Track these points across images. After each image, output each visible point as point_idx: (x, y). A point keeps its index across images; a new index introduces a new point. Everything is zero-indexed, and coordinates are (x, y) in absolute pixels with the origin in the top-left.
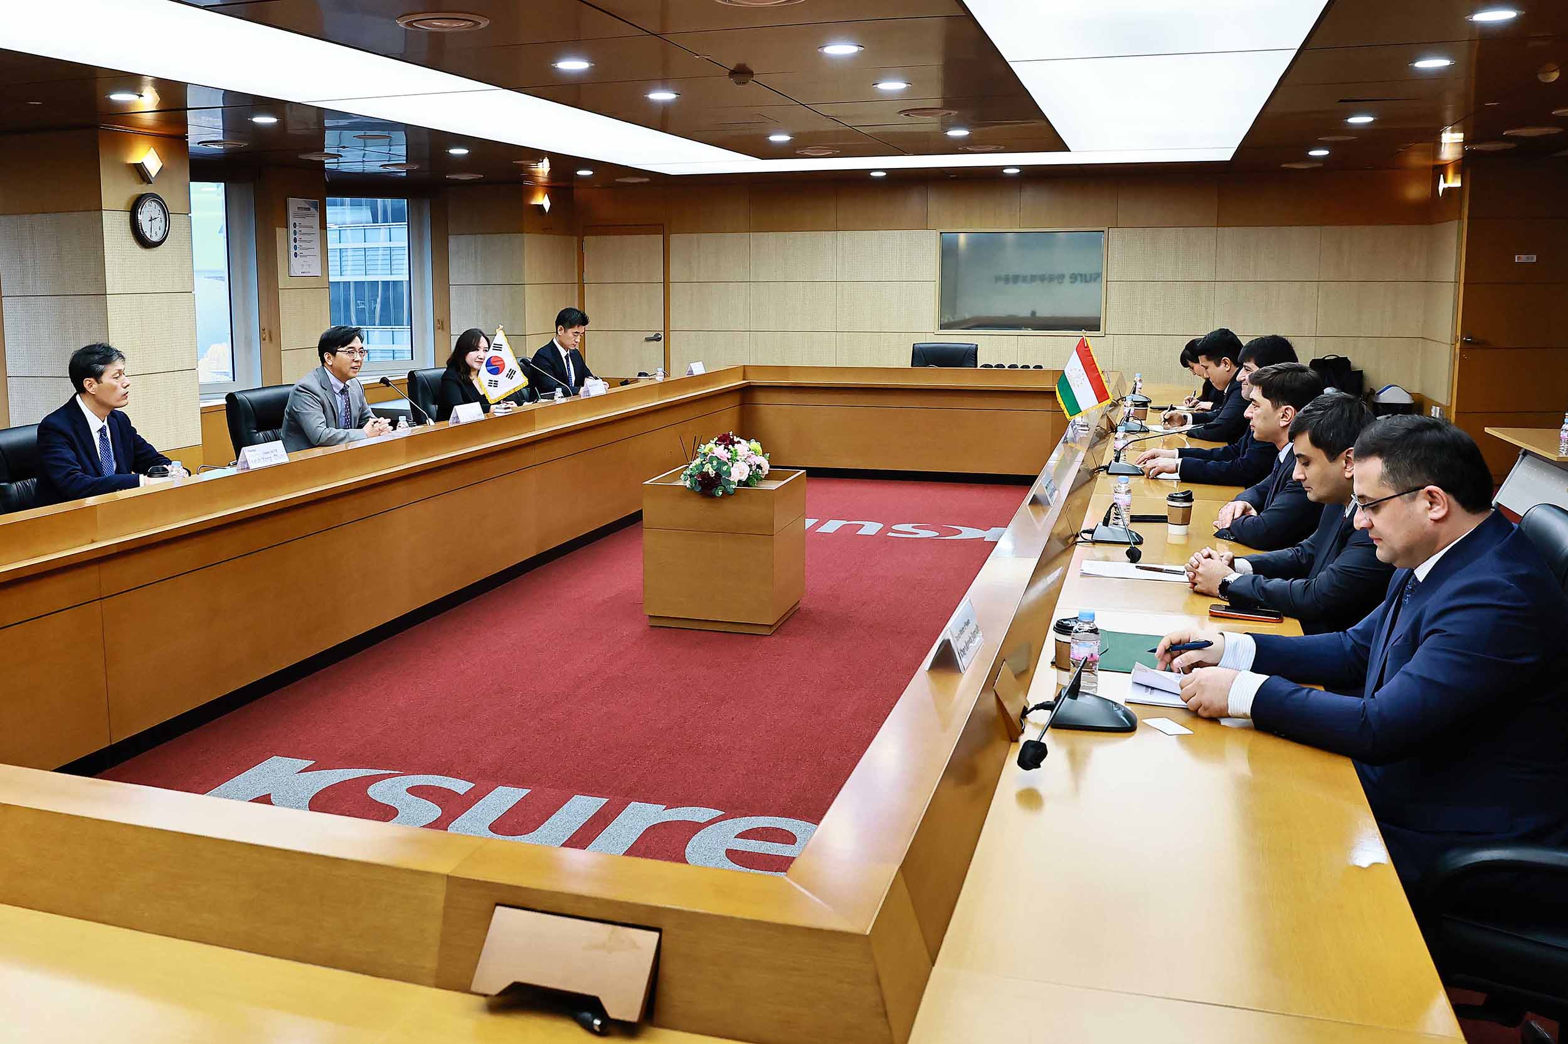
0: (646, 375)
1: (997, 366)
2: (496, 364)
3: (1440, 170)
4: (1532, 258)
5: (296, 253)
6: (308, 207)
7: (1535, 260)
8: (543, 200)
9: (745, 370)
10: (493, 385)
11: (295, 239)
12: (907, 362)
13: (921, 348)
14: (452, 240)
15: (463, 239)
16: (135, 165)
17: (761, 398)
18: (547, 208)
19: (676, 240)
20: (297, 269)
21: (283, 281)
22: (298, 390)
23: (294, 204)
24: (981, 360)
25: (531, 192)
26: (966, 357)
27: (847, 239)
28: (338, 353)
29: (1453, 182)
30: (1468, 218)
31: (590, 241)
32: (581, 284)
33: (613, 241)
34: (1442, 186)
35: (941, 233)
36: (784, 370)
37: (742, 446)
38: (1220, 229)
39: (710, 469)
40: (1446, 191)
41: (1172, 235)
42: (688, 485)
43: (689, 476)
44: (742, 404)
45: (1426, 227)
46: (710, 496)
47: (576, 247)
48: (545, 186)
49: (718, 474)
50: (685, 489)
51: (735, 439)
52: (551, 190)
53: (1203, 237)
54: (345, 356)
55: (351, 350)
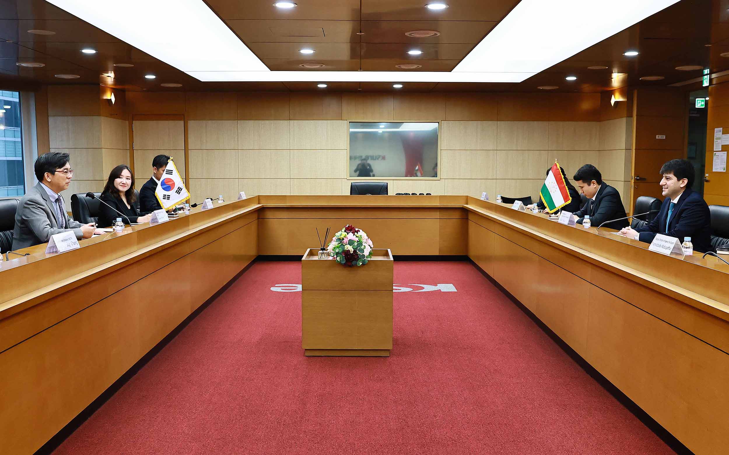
1: (413, 194)
2: (168, 184)
3: (611, 93)
4: (664, 137)
7: (665, 138)
8: (110, 96)
9: (259, 199)
10: (166, 198)
12: (348, 193)
13: (356, 185)
14: (51, 120)
15: (59, 119)
17: (269, 215)
18: (113, 100)
19: (192, 124)
24: (391, 192)
25: (103, 91)
26: (382, 190)
27: (296, 125)
28: (56, 173)
29: (616, 98)
30: (637, 115)
31: (136, 124)
32: (132, 150)
33: (153, 125)
34: (613, 101)
35: (350, 122)
36: (284, 197)
37: (362, 233)
38: (499, 122)
39: (350, 248)
40: (616, 103)
41: (473, 125)
42: (338, 259)
43: (337, 254)
44: (258, 218)
45: (599, 123)
46: (351, 266)
47: (128, 127)
48: (112, 88)
49: (355, 251)
50: (334, 263)
51: (357, 229)
52: (115, 91)
53: (490, 126)
54: (61, 175)
55: (66, 170)
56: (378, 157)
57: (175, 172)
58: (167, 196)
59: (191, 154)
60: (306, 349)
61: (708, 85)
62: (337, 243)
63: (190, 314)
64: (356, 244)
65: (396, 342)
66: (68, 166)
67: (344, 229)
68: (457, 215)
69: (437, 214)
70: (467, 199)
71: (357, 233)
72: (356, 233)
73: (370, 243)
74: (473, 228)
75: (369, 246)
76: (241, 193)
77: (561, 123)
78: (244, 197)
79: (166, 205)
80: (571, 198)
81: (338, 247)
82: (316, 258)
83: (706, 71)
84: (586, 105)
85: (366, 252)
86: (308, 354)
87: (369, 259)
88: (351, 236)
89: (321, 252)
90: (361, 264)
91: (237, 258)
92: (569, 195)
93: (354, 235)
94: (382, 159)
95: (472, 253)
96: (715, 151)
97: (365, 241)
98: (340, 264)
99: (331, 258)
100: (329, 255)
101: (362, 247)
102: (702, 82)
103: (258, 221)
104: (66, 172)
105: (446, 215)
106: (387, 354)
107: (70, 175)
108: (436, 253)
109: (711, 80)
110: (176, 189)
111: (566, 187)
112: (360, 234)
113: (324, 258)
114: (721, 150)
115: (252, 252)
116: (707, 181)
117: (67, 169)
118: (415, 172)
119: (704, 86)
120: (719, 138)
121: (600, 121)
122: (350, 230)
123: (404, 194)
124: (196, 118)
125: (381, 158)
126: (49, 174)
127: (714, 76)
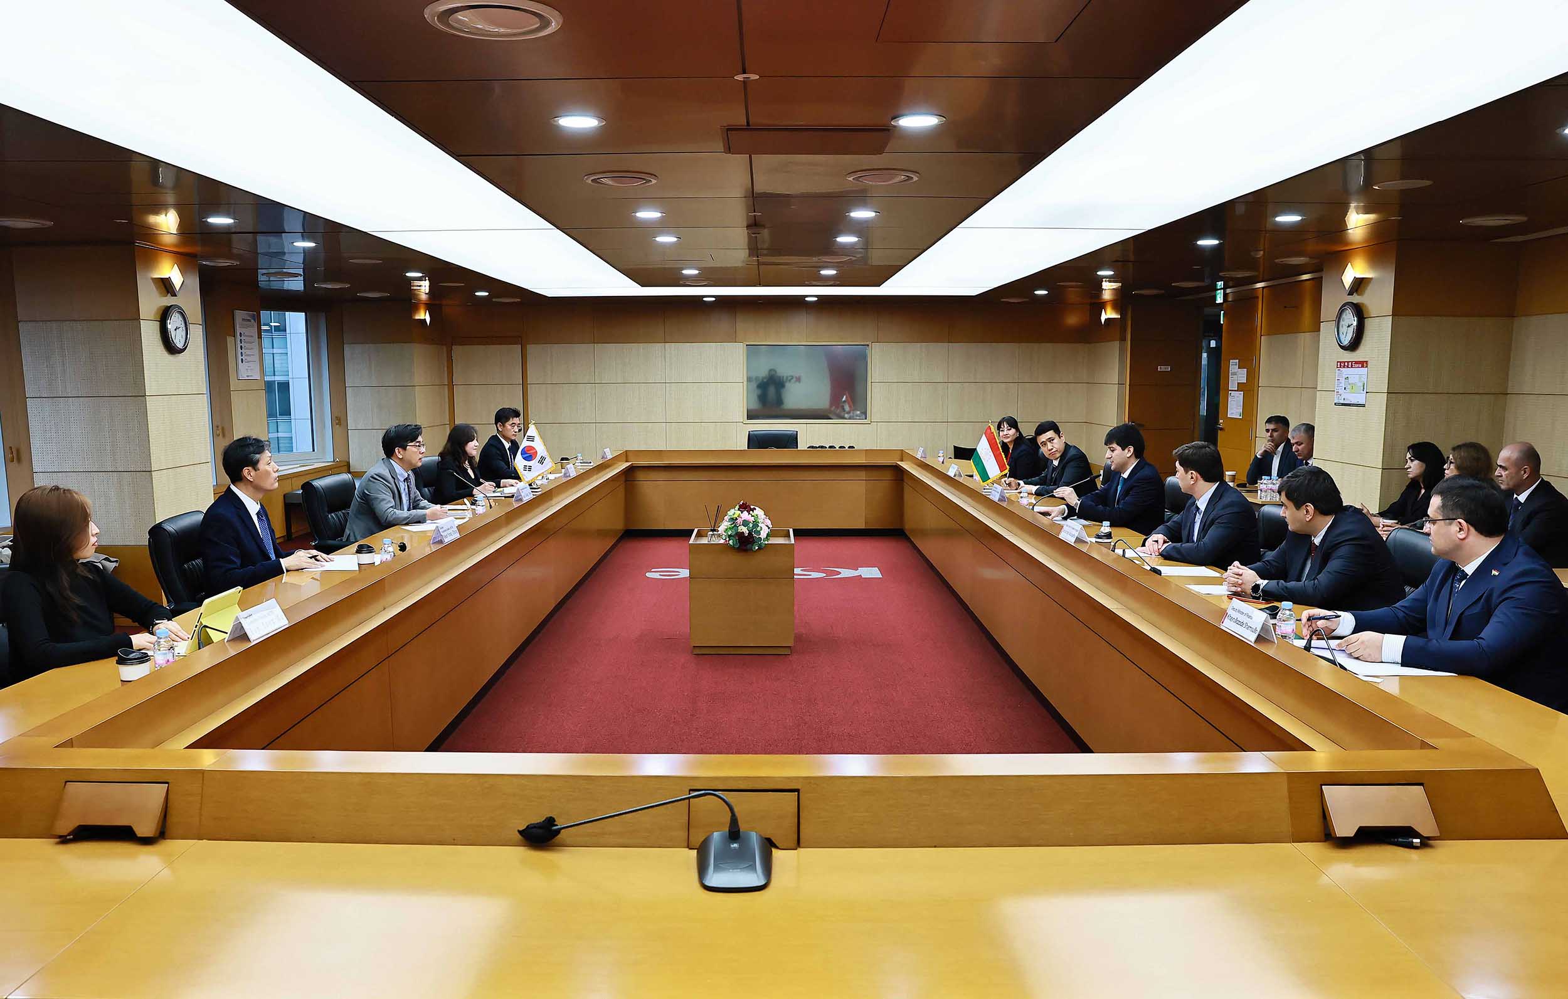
0: (567, 459)
1: (830, 447)
2: (529, 452)
3: (1102, 306)
4: (1168, 368)
5: (242, 359)
6: (249, 318)
7: (1169, 370)
8: (424, 315)
9: (626, 455)
10: (527, 469)
11: (241, 346)
12: (744, 445)
13: (755, 435)
16: (162, 279)
17: (641, 476)
18: (428, 321)
19: (532, 349)
20: (243, 375)
21: (234, 384)
22: (369, 480)
23: (240, 315)
24: (802, 445)
25: (415, 308)
26: (788, 441)
27: (673, 349)
28: (408, 447)
29: (1108, 314)
30: (1131, 339)
31: (457, 350)
32: (451, 386)
33: (479, 350)
34: (1104, 317)
35: (748, 345)
36: (659, 453)
37: (759, 512)
38: (950, 344)
39: (744, 530)
40: (1107, 320)
41: (917, 348)
42: (731, 542)
43: (730, 536)
44: (626, 481)
45: (1088, 345)
46: (746, 551)
47: (445, 355)
48: (426, 304)
49: (750, 533)
50: (725, 546)
51: (752, 507)
52: (430, 307)
53: (940, 349)
54: (415, 449)
55: (418, 444)
56: (790, 378)
57: (537, 439)
58: (528, 467)
59: (531, 390)
60: (694, 646)
61: (1222, 301)
62: (730, 523)
63: (554, 606)
64: (751, 525)
65: (798, 638)
66: (420, 439)
67: (737, 507)
68: (888, 475)
69: (862, 474)
70: (903, 455)
71: (753, 511)
72: (751, 512)
73: (769, 522)
74: (908, 494)
75: (767, 526)
76: (605, 450)
77: (1036, 346)
78: (610, 456)
79: (527, 476)
80: (1008, 466)
81: (730, 528)
82: (704, 541)
83: (1220, 284)
84: (1072, 320)
85: (763, 535)
86: (698, 651)
87: (766, 542)
88: (745, 515)
89: (711, 533)
90: (757, 548)
91: (601, 533)
92: (1006, 463)
93: (749, 514)
94: (796, 381)
95: (908, 526)
96: (1230, 390)
97: (762, 520)
98: (732, 548)
99: (722, 541)
100: (719, 536)
101: (759, 529)
102: (1214, 298)
103: (625, 485)
104: (419, 446)
105: (875, 474)
106: (787, 652)
107: (423, 449)
108: (860, 525)
109: (1225, 295)
110: (538, 458)
111: (1003, 454)
112: (756, 512)
113: (715, 541)
114: (1236, 389)
115: (620, 526)
116: (1221, 429)
117: (419, 442)
118: (842, 404)
119: (1217, 302)
120: (1235, 374)
121: (1089, 343)
122: (745, 508)
123: (819, 447)
124: (537, 341)
125: (794, 379)
126: (400, 449)
127: (1228, 291)
